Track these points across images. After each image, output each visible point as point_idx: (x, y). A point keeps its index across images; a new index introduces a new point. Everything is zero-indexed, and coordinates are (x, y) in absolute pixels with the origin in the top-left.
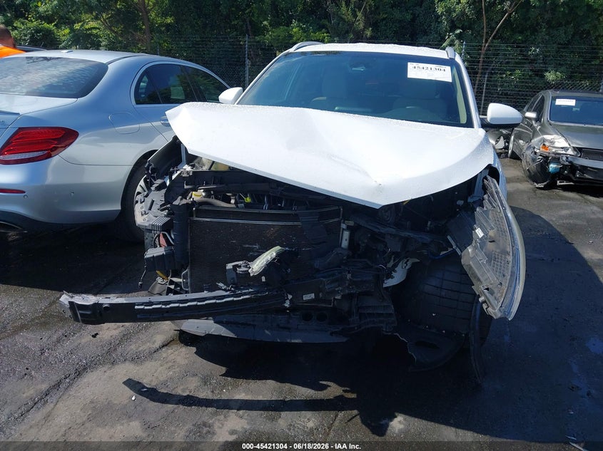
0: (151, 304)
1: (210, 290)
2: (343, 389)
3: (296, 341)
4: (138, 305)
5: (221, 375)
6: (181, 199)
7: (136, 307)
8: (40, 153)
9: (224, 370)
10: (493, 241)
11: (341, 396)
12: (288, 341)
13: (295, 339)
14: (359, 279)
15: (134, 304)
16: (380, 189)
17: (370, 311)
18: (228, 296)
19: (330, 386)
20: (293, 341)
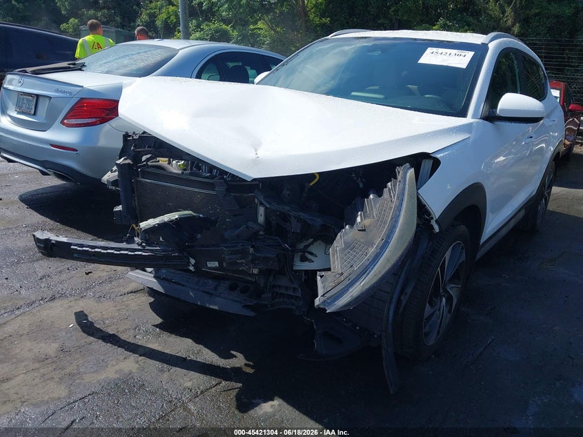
0: (82, 246)
1: (128, 243)
2: (247, 362)
3: (214, 307)
4: (74, 245)
5: (154, 326)
6: (125, 159)
7: (72, 247)
8: (94, 120)
9: (159, 320)
10: (364, 230)
11: (240, 369)
12: (207, 305)
13: (213, 305)
14: (262, 255)
15: (71, 244)
16: (256, 162)
17: (282, 291)
18: (139, 250)
19: (236, 357)
20: (211, 307)
